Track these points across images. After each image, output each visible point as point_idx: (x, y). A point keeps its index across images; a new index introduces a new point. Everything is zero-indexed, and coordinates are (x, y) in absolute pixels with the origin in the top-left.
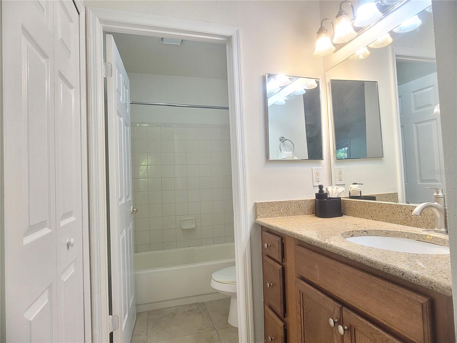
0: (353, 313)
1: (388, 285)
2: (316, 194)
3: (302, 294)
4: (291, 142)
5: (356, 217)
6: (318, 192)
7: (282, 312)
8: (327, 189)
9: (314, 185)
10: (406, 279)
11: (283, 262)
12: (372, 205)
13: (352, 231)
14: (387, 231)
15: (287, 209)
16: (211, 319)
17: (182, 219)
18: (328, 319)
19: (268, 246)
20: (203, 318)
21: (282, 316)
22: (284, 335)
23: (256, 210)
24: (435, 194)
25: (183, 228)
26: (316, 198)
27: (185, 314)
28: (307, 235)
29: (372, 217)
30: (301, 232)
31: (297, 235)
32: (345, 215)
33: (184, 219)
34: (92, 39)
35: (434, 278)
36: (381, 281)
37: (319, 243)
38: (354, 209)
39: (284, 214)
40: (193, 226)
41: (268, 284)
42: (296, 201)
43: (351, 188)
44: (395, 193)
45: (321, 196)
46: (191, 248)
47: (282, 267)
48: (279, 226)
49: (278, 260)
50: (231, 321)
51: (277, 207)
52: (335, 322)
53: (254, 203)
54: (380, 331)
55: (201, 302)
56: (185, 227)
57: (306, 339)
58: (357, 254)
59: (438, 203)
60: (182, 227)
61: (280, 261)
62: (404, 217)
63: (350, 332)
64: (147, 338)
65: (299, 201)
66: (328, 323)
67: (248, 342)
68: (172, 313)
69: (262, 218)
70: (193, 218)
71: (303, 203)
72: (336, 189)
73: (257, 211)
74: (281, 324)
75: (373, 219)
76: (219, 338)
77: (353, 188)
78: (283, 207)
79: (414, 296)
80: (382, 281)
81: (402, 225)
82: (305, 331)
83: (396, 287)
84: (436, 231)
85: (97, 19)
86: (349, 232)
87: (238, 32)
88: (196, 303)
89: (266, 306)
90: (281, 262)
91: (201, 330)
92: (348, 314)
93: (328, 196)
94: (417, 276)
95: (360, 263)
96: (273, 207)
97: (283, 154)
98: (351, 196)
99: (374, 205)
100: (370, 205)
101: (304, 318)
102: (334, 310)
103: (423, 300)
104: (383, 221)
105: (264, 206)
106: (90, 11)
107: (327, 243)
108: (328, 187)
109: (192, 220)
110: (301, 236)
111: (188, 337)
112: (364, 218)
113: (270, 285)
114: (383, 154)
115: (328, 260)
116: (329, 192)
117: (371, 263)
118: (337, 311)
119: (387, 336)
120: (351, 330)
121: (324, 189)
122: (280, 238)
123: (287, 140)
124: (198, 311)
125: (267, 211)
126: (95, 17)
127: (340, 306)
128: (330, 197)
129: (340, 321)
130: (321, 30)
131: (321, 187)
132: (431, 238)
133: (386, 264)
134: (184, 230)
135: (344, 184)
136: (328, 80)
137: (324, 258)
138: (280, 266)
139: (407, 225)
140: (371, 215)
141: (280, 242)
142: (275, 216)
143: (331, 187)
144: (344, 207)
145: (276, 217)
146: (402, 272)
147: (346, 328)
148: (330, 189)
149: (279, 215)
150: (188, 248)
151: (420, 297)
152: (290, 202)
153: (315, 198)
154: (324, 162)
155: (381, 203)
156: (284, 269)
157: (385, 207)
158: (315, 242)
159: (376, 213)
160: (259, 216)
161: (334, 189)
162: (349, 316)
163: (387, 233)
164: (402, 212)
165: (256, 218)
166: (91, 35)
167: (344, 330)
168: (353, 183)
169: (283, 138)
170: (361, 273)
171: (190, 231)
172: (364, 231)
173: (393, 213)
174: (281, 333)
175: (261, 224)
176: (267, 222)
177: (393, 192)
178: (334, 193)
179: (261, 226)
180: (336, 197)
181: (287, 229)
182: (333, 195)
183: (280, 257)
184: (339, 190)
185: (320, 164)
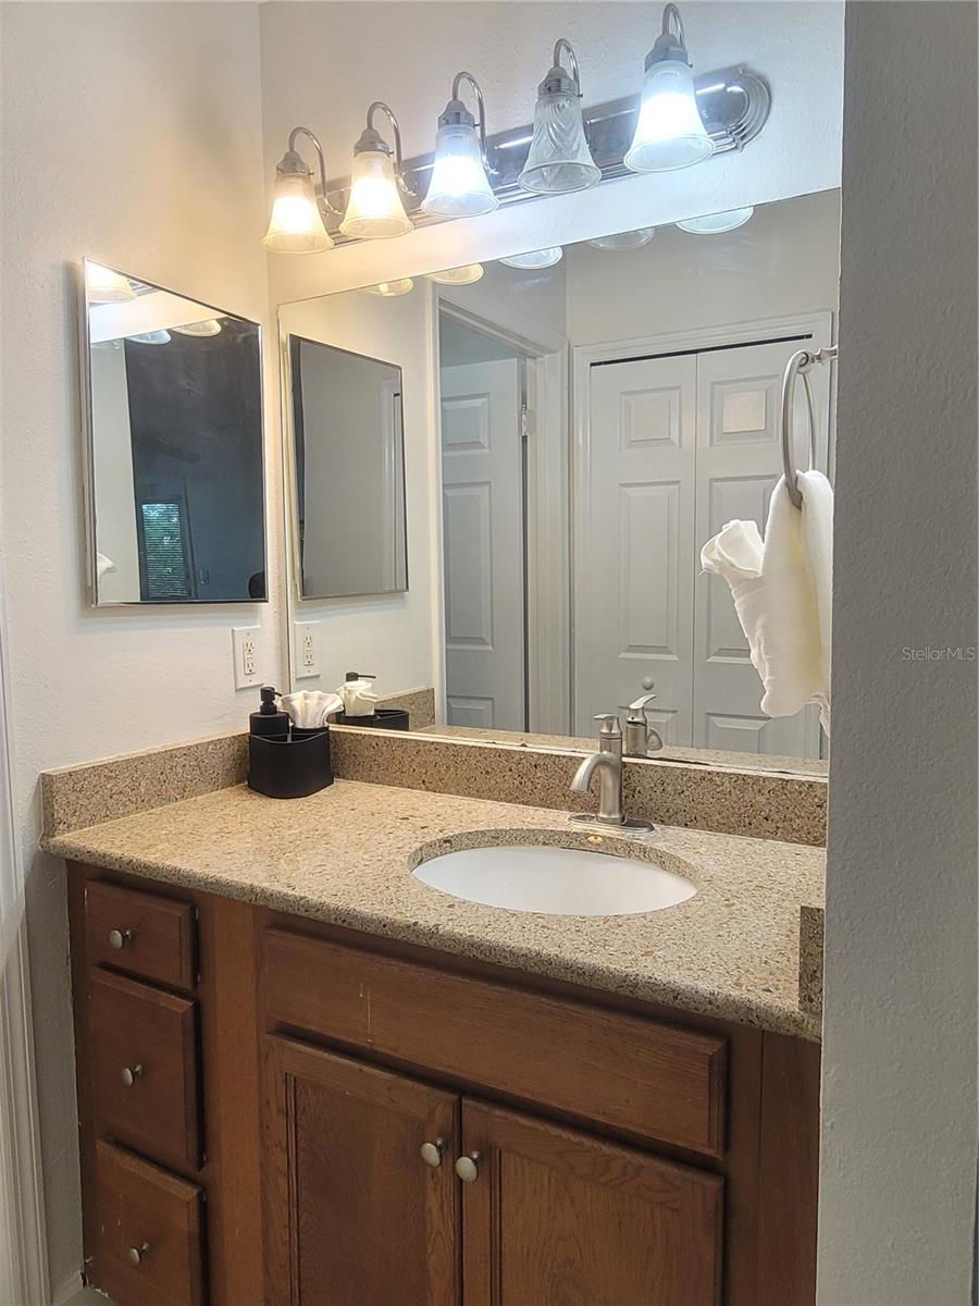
0: (497, 1112)
2: (254, 720)
3: (292, 1085)
5: (373, 782)
6: (259, 710)
7: (190, 1152)
8: (287, 702)
9: (239, 686)
10: (683, 1007)
11: (195, 984)
12: (426, 748)
13: (421, 849)
14: (496, 830)
15: (159, 782)
19: (124, 937)
21: (186, 1164)
22: (200, 1226)
23: (48, 806)
24: (605, 730)
26: (254, 732)
29: (424, 782)
32: (339, 776)
36: (594, 1015)
37: (385, 926)
38: (367, 760)
39: (149, 800)
41: (129, 1072)
42: (189, 748)
44: (428, 691)
45: (271, 723)
47: (194, 1005)
49: (173, 982)
51: (128, 780)
52: (439, 1149)
53: (35, 778)
54: (587, 1142)
59: (610, 751)
61: (186, 984)
62: (517, 782)
65: (197, 746)
66: (418, 1158)
67: (24, 1303)
69: (75, 829)
71: (210, 750)
72: (315, 701)
73: (56, 807)
74: (188, 1193)
75: (427, 789)
78: (148, 775)
79: (687, 1040)
80: (599, 1014)
81: (510, 801)
83: (637, 1023)
84: (602, 818)
86: (416, 853)
89: (101, 1145)
90: (187, 987)
92: (481, 1118)
93: (291, 724)
94: (712, 998)
96: (113, 782)
99: (432, 748)
100: (422, 748)
101: (301, 1155)
102: (433, 1115)
103: (710, 1047)
104: (458, 793)
105: (79, 785)
107: (415, 924)
108: (293, 696)
110: (302, 902)
112: (402, 785)
113: (134, 1074)
114: (407, 583)
115: (412, 971)
116: (294, 711)
117: (579, 975)
118: (444, 1112)
120: (489, 1161)
121: (278, 702)
122: (182, 907)
125: (93, 801)
127: (454, 1097)
128: (299, 726)
129: (453, 1142)
130: (289, 165)
131: (268, 695)
132: (600, 839)
133: (624, 974)
135: (318, 676)
136: (284, 337)
137: (394, 967)
138: (186, 1002)
139: (523, 803)
140: (424, 776)
142: (121, 812)
143: (301, 695)
144: (336, 753)
145: (123, 815)
146: (673, 991)
147: (476, 1156)
148: (297, 704)
149: (134, 806)
151: (702, 1040)
152: (170, 755)
153: (249, 730)
154: (267, 610)
155: (455, 745)
156: (202, 1011)
157: (464, 755)
159: (439, 772)
160: (61, 826)
161: (312, 702)
162: (486, 1121)
163: (496, 838)
164: (511, 770)
165: (48, 836)
168: (348, 672)
170: (531, 999)
172: (445, 842)
173: (487, 773)
174: (184, 1222)
175: (67, 856)
176: (117, 852)
177: (422, 687)
178: (310, 712)
179: (67, 860)
180: (317, 725)
181: (226, 876)
182: (309, 721)
183: (187, 969)
184: (325, 704)
185: (256, 617)
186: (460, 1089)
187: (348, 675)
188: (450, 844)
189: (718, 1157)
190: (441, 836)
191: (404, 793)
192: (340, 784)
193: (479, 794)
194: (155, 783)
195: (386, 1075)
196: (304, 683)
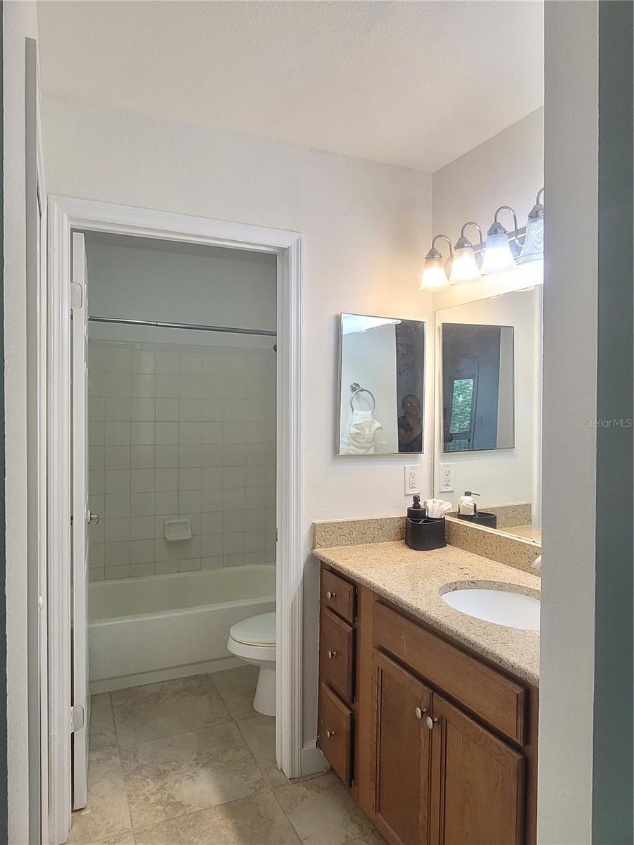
0: (446, 702)
1: (486, 669)
2: (409, 510)
3: (381, 673)
4: (373, 396)
5: (464, 549)
6: (412, 507)
7: (350, 695)
8: (425, 503)
9: (407, 493)
10: (503, 667)
11: (354, 621)
13: (455, 583)
15: (362, 533)
16: (224, 702)
17: (167, 522)
18: (415, 707)
19: (332, 595)
20: (211, 701)
21: (348, 700)
22: (351, 729)
23: (314, 536)
25: (169, 538)
26: (408, 517)
27: (178, 696)
28: (393, 592)
30: (384, 585)
31: (379, 589)
32: (450, 544)
33: (171, 522)
34: (56, 253)
35: (529, 669)
37: (408, 607)
38: (462, 538)
39: (357, 541)
40: (187, 535)
41: (328, 652)
42: (377, 520)
43: (461, 502)
44: (526, 505)
45: (416, 513)
46: (181, 574)
47: (353, 630)
48: (351, 569)
49: (347, 618)
50: (261, 706)
51: (348, 530)
52: (422, 713)
53: (310, 524)
54: (474, 724)
55: (203, 673)
56: (171, 537)
57: (383, 734)
58: (454, 628)
60: (167, 536)
63: (440, 725)
64: (117, 739)
65: (381, 519)
66: (415, 713)
68: (154, 694)
69: (323, 548)
70: (188, 520)
71: (388, 522)
72: (438, 504)
73: (317, 538)
74: (348, 712)
75: (487, 558)
76: (241, 734)
77: (463, 503)
78: (357, 529)
79: (511, 685)
82: (383, 724)
85: (65, 216)
86: (451, 584)
87: (298, 242)
88: (196, 676)
89: (323, 684)
90: (351, 621)
91: (208, 722)
92: (440, 703)
93: (427, 515)
95: (457, 641)
96: (341, 530)
97: (356, 415)
98: (461, 513)
101: (383, 704)
102: (423, 697)
103: (519, 690)
104: (500, 562)
105: (327, 529)
106: (55, 203)
108: (428, 501)
109: (186, 523)
111: (188, 734)
113: (332, 655)
114: (514, 444)
115: (419, 630)
116: (427, 508)
118: (427, 697)
119: (481, 729)
120: (442, 723)
121: (421, 503)
122: (352, 587)
123: (363, 390)
124: (201, 690)
125: (332, 537)
126: (62, 214)
127: (431, 691)
128: (430, 516)
129: (430, 712)
130: (432, 255)
131: (416, 499)
134: (169, 542)
135: (453, 492)
136: (439, 323)
137: (414, 627)
138: (350, 628)
141: (352, 592)
142: (343, 544)
143: (431, 500)
144: (449, 534)
145: (345, 545)
147: (436, 720)
148: (430, 505)
149: (350, 542)
150: (177, 575)
151: (516, 686)
152: (368, 522)
153: (406, 515)
154: (424, 457)
155: (500, 536)
156: (355, 633)
157: (504, 542)
158: (403, 604)
159: (493, 549)
160: (318, 545)
161: (436, 505)
162: (441, 705)
164: (524, 554)
165: (314, 548)
166: (56, 247)
167: (434, 722)
169: (357, 385)
170: (458, 653)
171: (180, 544)
172: (472, 582)
173: (514, 553)
174: (346, 725)
175: (322, 559)
176: (332, 559)
177: (525, 502)
178: (435, 510)
179: (321, 562)
180: (438, 517)
181: (364, 576)
182: (434, 514)
183: (351, 614)
184: (443, 506)
185: (418, 461)
186: (435, 689)
187: (466, 493)
188: (474, 584)
189: (521, 744)
190: (471, 579)
191: (476, 557)
192: (449, 547)
193: (510, 564)
194: (360, 533)
195: (410, 676)
196: (443, 494)
